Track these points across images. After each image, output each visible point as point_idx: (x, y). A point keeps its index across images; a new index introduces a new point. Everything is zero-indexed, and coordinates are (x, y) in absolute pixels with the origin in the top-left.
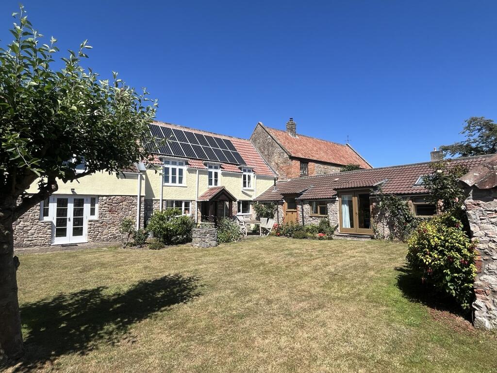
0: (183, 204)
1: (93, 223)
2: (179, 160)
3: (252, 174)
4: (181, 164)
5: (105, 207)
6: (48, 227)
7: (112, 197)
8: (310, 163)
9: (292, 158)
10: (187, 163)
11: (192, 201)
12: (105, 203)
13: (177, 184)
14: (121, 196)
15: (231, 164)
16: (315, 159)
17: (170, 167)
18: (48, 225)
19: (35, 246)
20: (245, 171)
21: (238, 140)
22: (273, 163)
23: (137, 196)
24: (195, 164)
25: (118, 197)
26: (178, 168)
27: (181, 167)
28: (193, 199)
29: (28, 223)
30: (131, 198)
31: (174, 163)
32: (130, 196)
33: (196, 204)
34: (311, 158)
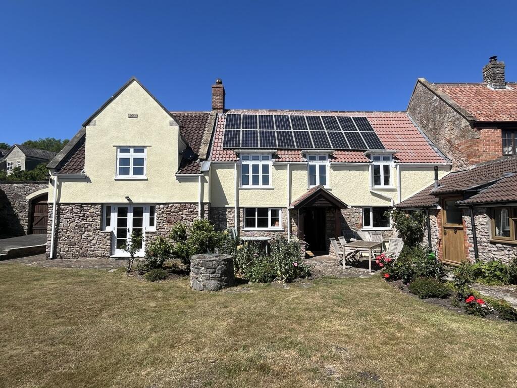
0: (270, 213)
1: (150, 235)
2: (263, 153)
3: (391, 164)
4: (266, 158)
5: (162, 217)
6: (108, 238)
7: (170, 205)
10: (275, 156)
11: (282, 208)
12: (163, 212)
13: (261, 185)
14: (180, 203)
15: (354, 151)
17: (250, 163)
18: (108, 235)
19: (97, 256)
20: (377, 159)
21: (383, 115)
22: (443, 142)
23: (198, 203)
24: (286, 156)
25: (177, 205)
26: (261, 163)
27: (265, 163)
28: (284, 206)
29: (91, 233)
30: (192, 205)
31: (256, 158)
32: (191, 203)
33: (288, 212)
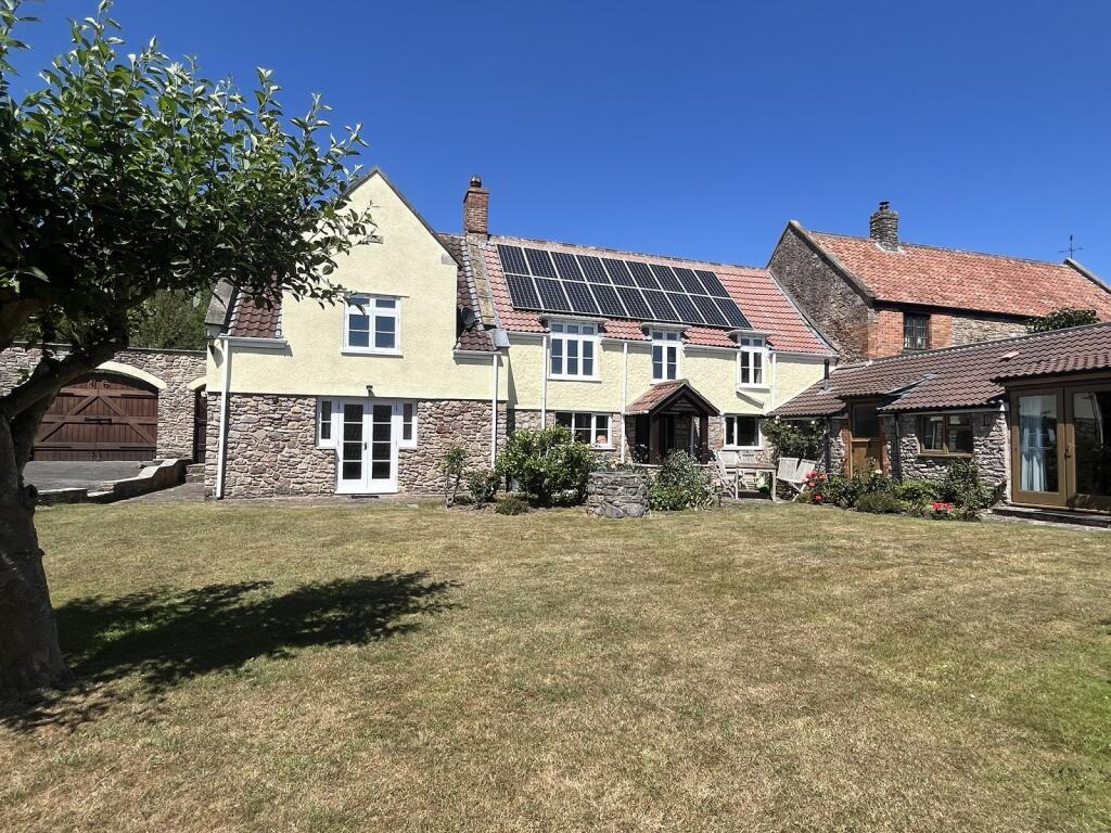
0: (594, 421)
1: (408, 455)
4: (589, 331)
5: (429, 423)
6: (329, 459)
7: (443, 403)
8: (934, 317)
9: (879, 305)
10: (602, 329)
11: (612, 413)
12: (430, 415)
13: (580, 375)
14: (460, 400)
15: (711, 327)
16: (952, 304)
17: (565, 337)
18: (329, 455)
19: (309, 493)
20: (745, 342)
21: (736, 271)
23: (491, 401)
24: (618, 329)
25: (455, 403)
26: (581, 339)
27: (588, 338)
28: (615, 411)
30: (479, 405)
31: (573, 330)
32: (479, 401)
33: (623, 421)
34: (939, 302)
